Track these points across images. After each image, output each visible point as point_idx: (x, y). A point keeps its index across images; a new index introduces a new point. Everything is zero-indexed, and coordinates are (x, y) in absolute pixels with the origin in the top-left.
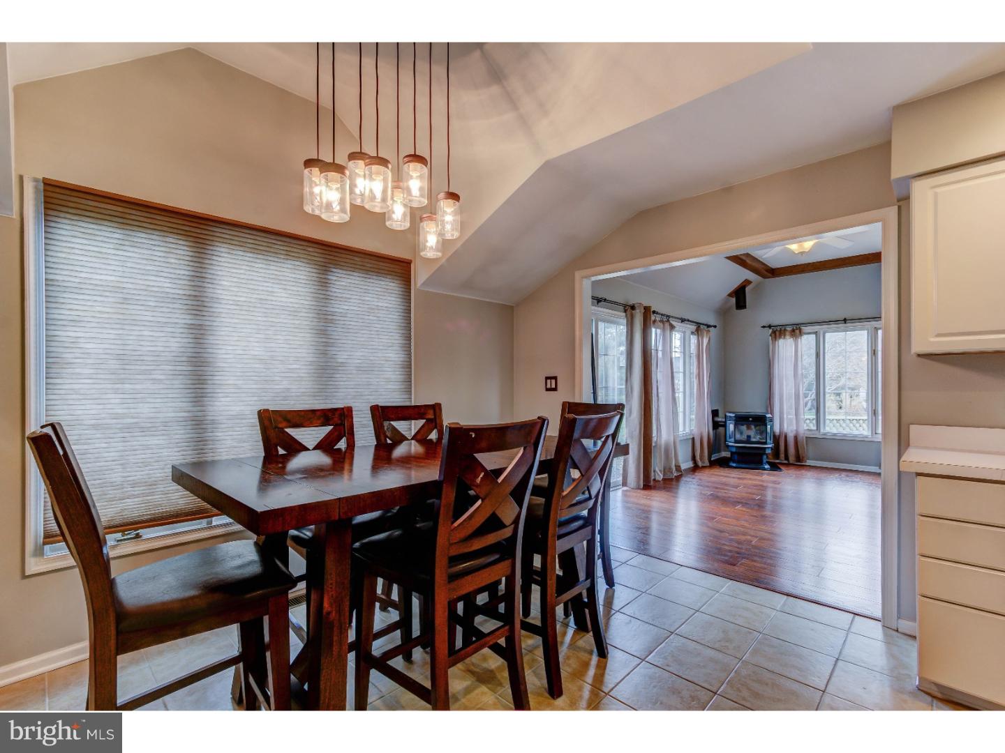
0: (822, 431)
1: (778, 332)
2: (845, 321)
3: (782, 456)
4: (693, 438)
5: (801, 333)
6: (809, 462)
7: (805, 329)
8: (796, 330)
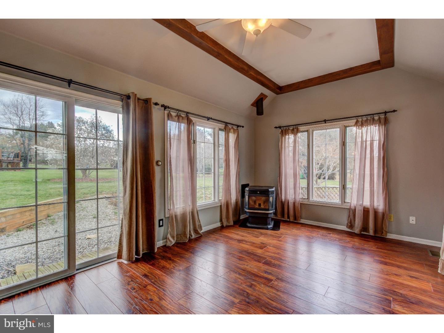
0: (311, 199)
1: (284, 130)
2: (325, 121)
3: (286, 216)
4: (221, 206)
5: (298, 131)
6: (302, 221)
7: (302, 128)
8: (295, 129)
